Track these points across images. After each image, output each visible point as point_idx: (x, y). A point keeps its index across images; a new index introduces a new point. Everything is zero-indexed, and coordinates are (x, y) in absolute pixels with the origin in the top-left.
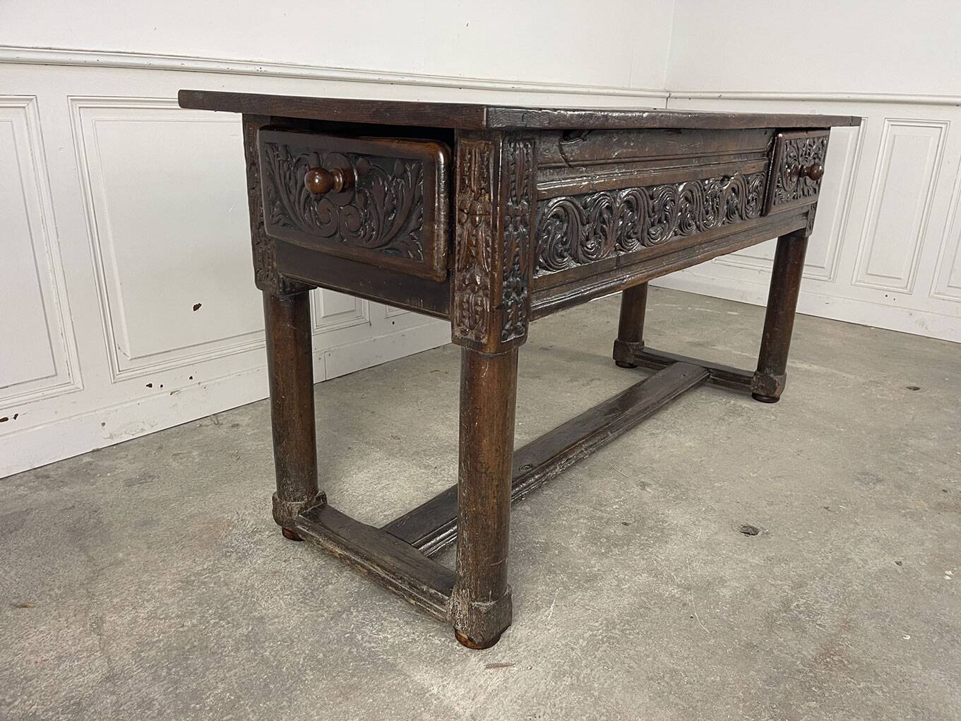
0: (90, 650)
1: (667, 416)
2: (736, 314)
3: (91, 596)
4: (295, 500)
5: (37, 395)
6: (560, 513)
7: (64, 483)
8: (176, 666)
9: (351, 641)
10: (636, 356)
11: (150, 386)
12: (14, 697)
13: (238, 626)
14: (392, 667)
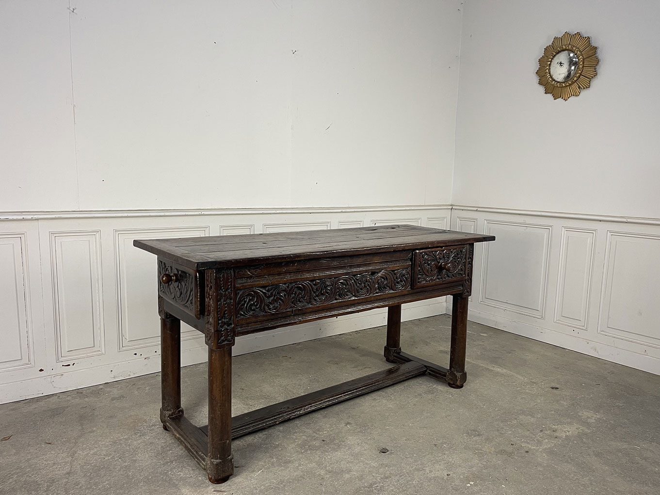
0: (66, 463)
1: (390, 390)
2: (486, 335)
3: (76, 443)
4: (167, 411)
5: (84, 355)
6: (296, 432)
7: (87, 397)
8: (94, 473)
9: (166, 474)
10: (395, 356)
11: (136, 354)
12: (33, 475)
13: (125, 462)
14: (175, 486)
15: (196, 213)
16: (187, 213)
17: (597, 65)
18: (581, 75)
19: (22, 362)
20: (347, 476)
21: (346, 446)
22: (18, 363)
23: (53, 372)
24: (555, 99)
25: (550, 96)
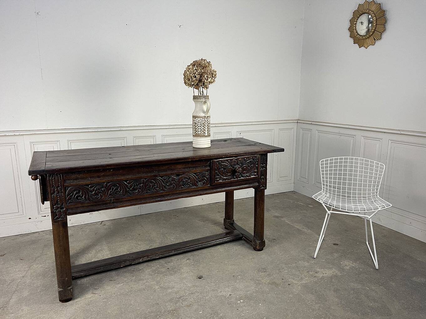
3: (35, 260)
15: (118, 129)
16: (112, 130)
17: (385, 24)
18: (375, 30)
19: (19, 214)
20: (170, 291)
21: (179, 273)
22: (17, 214)
23: (36, 220)
24: (360, 48)
25: (357, 45)
